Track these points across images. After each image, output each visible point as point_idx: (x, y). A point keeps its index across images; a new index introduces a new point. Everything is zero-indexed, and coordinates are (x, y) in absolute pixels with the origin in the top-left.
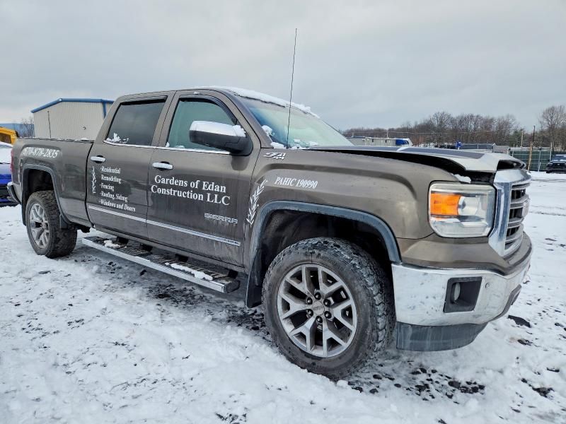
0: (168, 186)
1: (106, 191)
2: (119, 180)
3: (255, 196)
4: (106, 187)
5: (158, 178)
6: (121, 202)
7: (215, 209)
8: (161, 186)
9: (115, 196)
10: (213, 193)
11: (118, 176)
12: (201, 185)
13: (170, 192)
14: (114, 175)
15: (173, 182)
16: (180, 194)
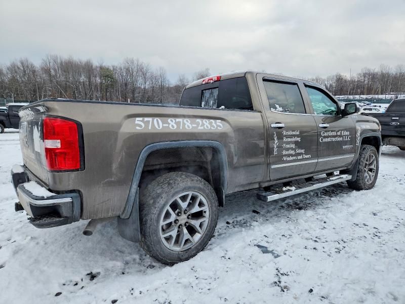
0: (328, 137)
1: (288, 149)
2: (299, 139)
3: (359, 134)
4: (288, 146)
5: (323, 133)
6: (300, 154)
7: (345, 143)
8: (325, 137)
9: (295, 151)
10: (345, 136)
11: (298, 136)
12: (341, 133)
13: (329, 140)
14: (295, 136)
15: (330, 134)
16: (334, 139)
